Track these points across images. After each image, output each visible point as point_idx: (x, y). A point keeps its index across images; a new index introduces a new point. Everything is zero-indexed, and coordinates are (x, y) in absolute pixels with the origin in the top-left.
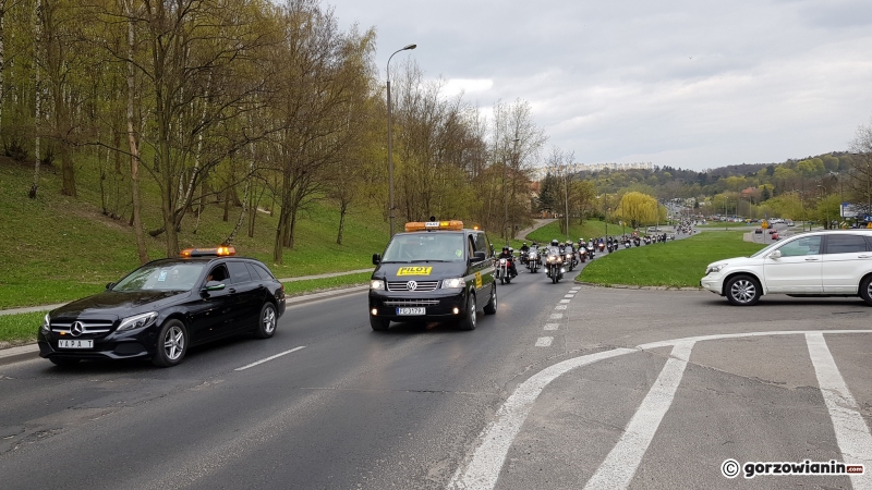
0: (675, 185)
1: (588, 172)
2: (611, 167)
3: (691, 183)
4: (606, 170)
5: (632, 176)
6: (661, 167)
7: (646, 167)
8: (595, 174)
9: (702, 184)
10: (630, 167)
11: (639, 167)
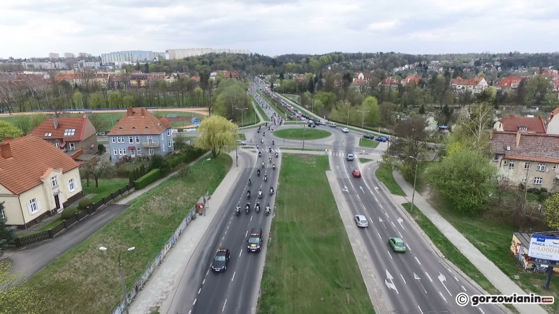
0: (260, 66)
1: (214, 54)
2: (227, 52)
3: (269, 65)
4: (224, 53)
5: (238, 58)
6: (253, 54)
7: (246, 53)
8: (217, 56)
9: (274, 66)
10: (238, 52)
11: (242, 52)
